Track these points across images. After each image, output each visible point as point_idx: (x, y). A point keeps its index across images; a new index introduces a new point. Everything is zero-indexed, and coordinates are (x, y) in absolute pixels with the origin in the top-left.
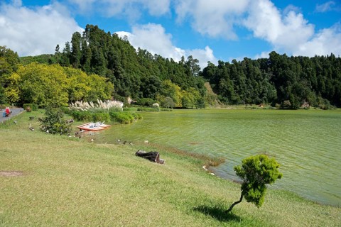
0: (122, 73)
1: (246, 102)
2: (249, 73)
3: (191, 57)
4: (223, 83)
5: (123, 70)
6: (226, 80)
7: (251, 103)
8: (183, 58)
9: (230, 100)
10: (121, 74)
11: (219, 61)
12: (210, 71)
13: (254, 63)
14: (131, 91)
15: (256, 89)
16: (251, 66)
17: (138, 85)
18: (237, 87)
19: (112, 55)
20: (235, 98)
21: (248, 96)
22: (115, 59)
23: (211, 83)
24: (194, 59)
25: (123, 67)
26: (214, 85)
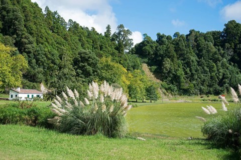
0: (30, 43)
1: (202, 92)
2: (200, 51)
3: (121, 26)
4: (167, 64)
5: (31, 39)
6: (172, 60)
7: (208, 93)
8: (108, 27)
9: (180, 89)
10: (29, 46)
11: (158, 35)
12: (147, 48)
13: (205, 36)
14: (45, 74)
15: (213, 74)
16: (202, 41)
17: (55, 64)
18: (188, 70)
19: (8, 12)
20: (186, 86)
21: (203, 83)
22: (16, 19)
23: (149, 64)
24: (126, 29)
25: (31, 34)
26: (154, 67)
